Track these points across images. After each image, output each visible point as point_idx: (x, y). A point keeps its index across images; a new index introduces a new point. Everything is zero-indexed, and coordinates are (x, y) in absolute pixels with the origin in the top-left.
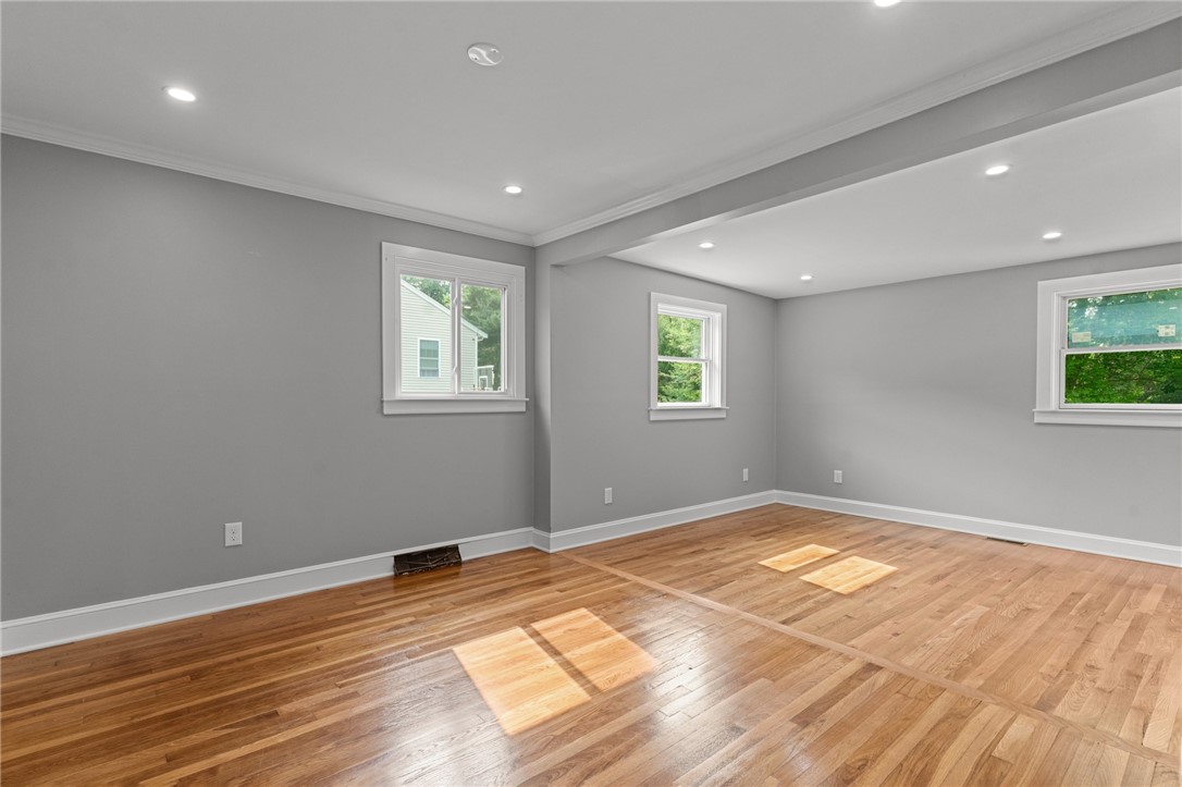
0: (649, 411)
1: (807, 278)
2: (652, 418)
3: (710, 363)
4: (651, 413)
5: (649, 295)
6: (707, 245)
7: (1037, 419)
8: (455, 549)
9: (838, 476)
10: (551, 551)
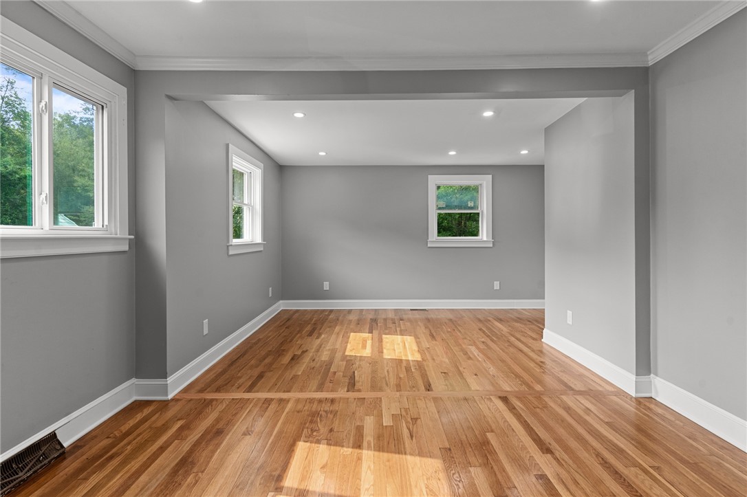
0: (228, 246)
1: (322, 154)
2: (231, 253)
3: (252, 208)
4: (230, 248)
5: (227, 146)
6: (299, 115)
7: (429, 245)
8: (53, 437)
9: (326, 286)
10: (170, 397)
